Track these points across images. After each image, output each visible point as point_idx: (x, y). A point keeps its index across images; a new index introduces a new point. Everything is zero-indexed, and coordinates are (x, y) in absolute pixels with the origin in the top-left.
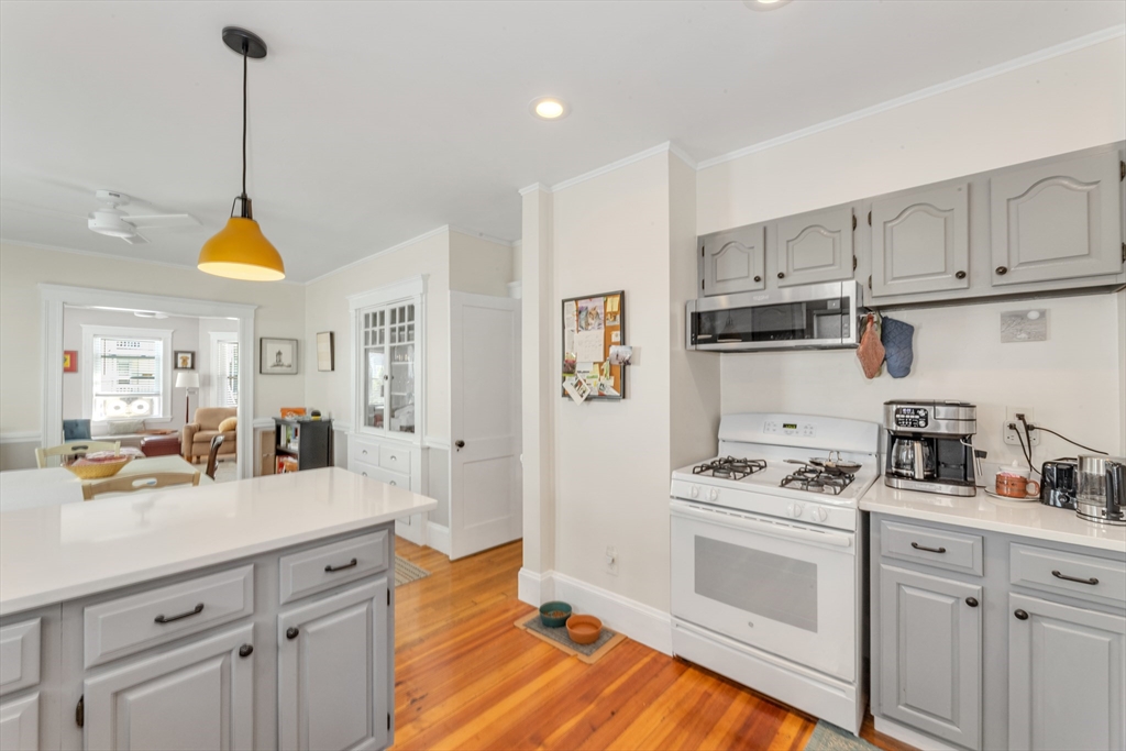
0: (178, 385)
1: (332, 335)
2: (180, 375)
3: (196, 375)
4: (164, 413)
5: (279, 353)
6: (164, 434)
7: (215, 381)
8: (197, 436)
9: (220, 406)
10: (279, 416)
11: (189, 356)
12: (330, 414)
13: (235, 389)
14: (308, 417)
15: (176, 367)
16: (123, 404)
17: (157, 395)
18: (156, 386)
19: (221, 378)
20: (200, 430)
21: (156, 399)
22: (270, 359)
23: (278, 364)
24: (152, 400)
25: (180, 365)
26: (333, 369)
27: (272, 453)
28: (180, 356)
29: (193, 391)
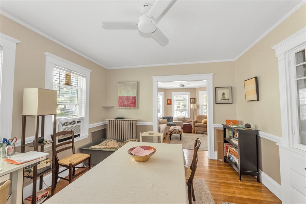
0: (191, 108)
1: (256, 79)
2: (192, 105)
3: (196, 105)
4: (189, 116)
5: (224, 94)
6: (188, 122)
7: (200, 107)
8: (196, 124)
9: (202, 115)
10: (225, 123)
11: (194, 99)
12: (256, 127)
13: (206, 109)
14: (243, 127)
15: (191, 103)
16: (180, 113)
17: (187, 110)
18: (187, 108)
19: (202, 106)
20: (197, 122)
21: (187, 112)
22: (220, 97)
23: (223, 99)
24: (186, 112)
25: (192, 102)
26: (258, 100)
27: (223, 141)
28: (192, 99)
29: (195, 110)
